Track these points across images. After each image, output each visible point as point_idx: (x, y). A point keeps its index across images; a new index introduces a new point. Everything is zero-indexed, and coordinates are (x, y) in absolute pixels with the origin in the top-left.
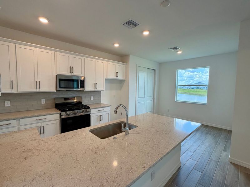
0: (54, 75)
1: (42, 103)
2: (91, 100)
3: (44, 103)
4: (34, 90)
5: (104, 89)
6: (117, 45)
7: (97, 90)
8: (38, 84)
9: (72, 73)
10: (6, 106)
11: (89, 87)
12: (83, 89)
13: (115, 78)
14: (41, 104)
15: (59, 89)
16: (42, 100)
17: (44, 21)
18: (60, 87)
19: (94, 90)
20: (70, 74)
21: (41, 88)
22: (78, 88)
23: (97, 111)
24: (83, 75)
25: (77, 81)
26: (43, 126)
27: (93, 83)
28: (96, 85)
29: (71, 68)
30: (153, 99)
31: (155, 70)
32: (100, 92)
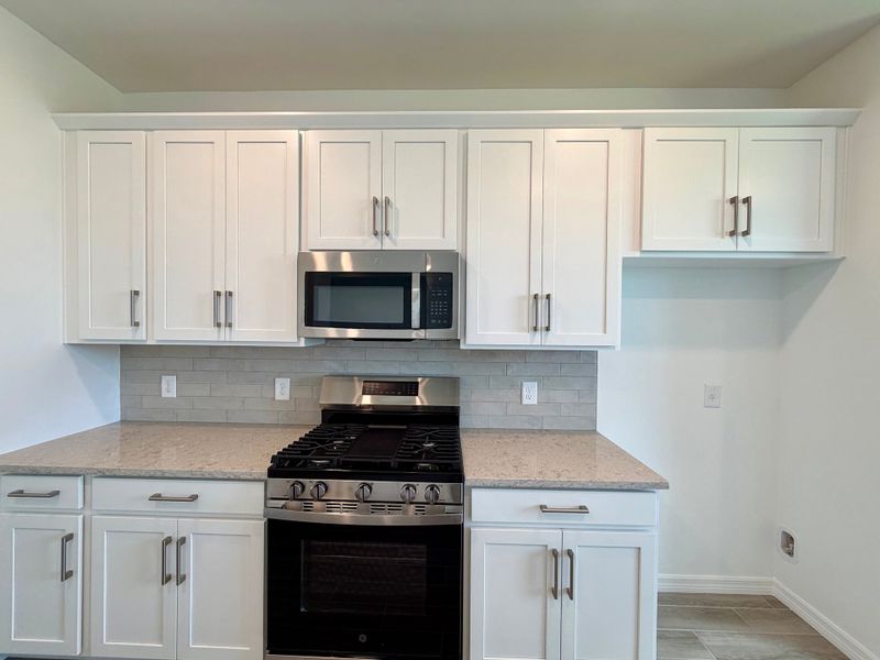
0: (294, 253)
1: (278, 397)
2: (525, 401)
3: (287, 397)
4: (209, 334)
5: (614, 337)
9: (386, 239)
10: (163, 395)
11: (488, 324)
12: (444, 333)
13: (724, 245)
14: (274, 398)
15: (308, 332)
19: (524, 340)
20: (373, 244)
21: (236, 327)
22: (407, 325)
23: (527, 510)
24: (451, 244)
25: (403, 280)
26: (183, 541)
27: (525, 293)
28: (539, 308)
29: (380, 206)
32: (591, 355)
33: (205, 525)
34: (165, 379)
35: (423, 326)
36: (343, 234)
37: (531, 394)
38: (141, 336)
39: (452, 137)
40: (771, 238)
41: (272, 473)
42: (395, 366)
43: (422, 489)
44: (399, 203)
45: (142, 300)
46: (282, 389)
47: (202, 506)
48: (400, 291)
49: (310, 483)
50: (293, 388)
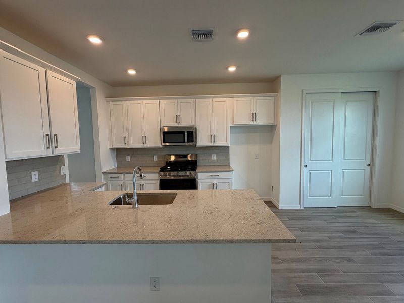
0: (159, 127)
1: (155, 160)
2: (213, 159)
3: (156, 160)
4: (141, 146)
5: (229, 143)
6: (232, 69)
8: (144, 138)
9: (179, 124)
10: (127, 160)
11: (202, 141)
12: (192, 144)
13: (251, 123)
15: (163, 144)
16: (154, 156)
17: (132, 72)
18: (164, 142)
19: (210, 144)
20: (177, 125)
21: (147, 144)
22: (184, 142)
23: (209, 176)
24: (193, 124)
25: (183, 133)
26: (143, 185)
27: (209, 134)
28: (212, 138)
29: (178, 117)
30: (369, 165)
31: (375, 92)
32: (228, 147)
33: (147, 182)
34: (127, 157)
35: (188, 142)
36: (169, 123)
37: (214, 157)
38: (127, 147)
39: (192, 100)
40: (260, 121)
41: (160, 171)
42: (182, 152)
43: (188, 172)
44: (181, 116)
45: (126, 138)
46: (155, 158)
47: (147, 178)
48: (182, 135)
49: (167, 173)
50: (158, 157)
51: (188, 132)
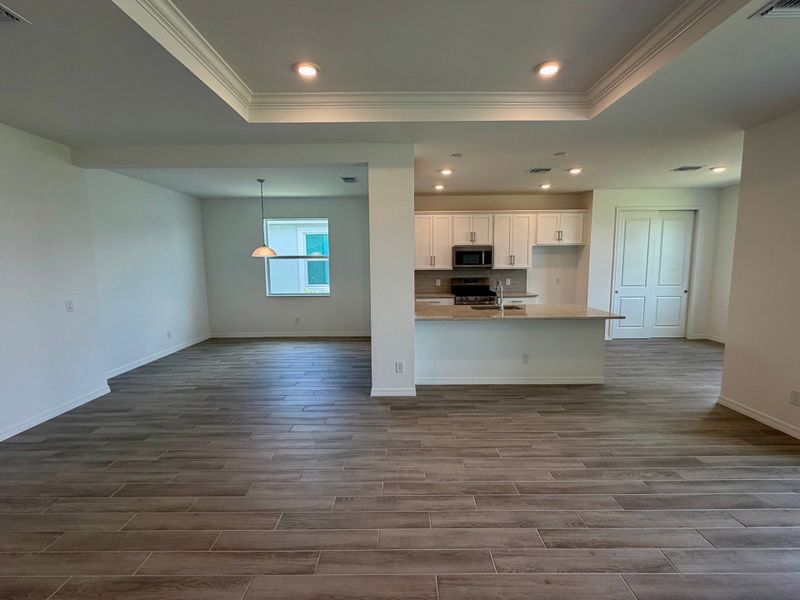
0: (451, 246)
2: (507, 284)
3: (440, 285)
4: (429, 267)
5: (530, 266)
6: (545, 187)
7: (516, 266)
8: (433, 259)
9: (474, 243)
11: (499, 263)
12: (489, 266)
13: (557, 243)
14: (436, 285)
15: (455, 266)
16: (437, 281)
18: (457, 263)
19: (508, 267)
20: (472, 244)
21: (436, 265)
22: (481, 263)
24: (490, 243)
25: (480, 253)
27: (508, 255)
28: (511, 259)
29: (473, 234)
30: (686, 292)
31: (696, 211)
32: (525, 270)
35: (485, 263)
36: (463, 241)
37: (508, 282)
39: (491, 216)
40: (567, 241)
44: (477, 233)
46: (438, 283)
48: (477, 256)
50: (442, 281)
51: (486, 252)
